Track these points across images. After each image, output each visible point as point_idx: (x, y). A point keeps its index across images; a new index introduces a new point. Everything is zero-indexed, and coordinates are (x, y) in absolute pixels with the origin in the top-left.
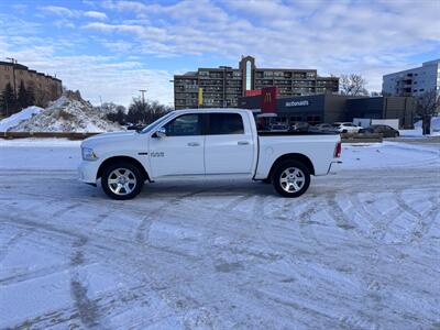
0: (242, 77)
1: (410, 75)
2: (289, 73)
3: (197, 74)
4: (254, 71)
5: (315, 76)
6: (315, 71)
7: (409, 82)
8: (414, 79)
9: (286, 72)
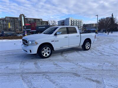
0: (21, 20)
1: (64, 21)
2: (35, 20)
3: (5, 18)
4: (24, 18)
5: (42, 21)
6: (42, 19)
7: (63, 23)
8: (64, 22)
9: (34, 19)
